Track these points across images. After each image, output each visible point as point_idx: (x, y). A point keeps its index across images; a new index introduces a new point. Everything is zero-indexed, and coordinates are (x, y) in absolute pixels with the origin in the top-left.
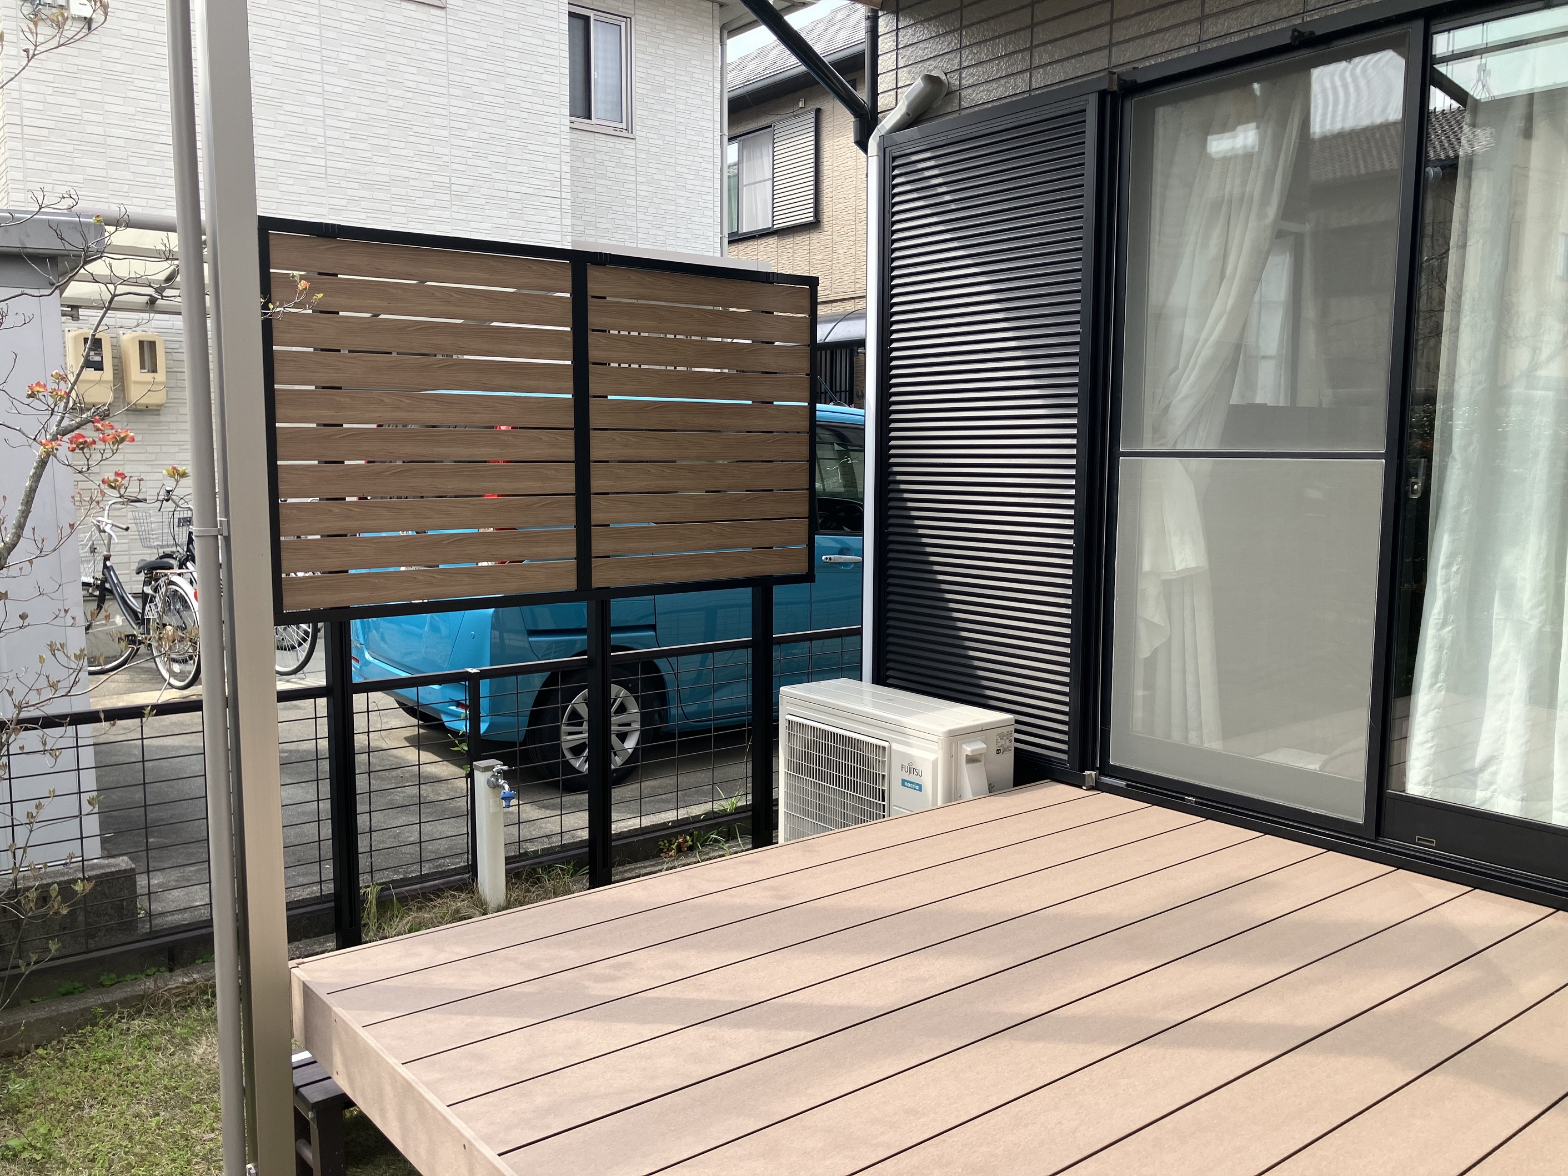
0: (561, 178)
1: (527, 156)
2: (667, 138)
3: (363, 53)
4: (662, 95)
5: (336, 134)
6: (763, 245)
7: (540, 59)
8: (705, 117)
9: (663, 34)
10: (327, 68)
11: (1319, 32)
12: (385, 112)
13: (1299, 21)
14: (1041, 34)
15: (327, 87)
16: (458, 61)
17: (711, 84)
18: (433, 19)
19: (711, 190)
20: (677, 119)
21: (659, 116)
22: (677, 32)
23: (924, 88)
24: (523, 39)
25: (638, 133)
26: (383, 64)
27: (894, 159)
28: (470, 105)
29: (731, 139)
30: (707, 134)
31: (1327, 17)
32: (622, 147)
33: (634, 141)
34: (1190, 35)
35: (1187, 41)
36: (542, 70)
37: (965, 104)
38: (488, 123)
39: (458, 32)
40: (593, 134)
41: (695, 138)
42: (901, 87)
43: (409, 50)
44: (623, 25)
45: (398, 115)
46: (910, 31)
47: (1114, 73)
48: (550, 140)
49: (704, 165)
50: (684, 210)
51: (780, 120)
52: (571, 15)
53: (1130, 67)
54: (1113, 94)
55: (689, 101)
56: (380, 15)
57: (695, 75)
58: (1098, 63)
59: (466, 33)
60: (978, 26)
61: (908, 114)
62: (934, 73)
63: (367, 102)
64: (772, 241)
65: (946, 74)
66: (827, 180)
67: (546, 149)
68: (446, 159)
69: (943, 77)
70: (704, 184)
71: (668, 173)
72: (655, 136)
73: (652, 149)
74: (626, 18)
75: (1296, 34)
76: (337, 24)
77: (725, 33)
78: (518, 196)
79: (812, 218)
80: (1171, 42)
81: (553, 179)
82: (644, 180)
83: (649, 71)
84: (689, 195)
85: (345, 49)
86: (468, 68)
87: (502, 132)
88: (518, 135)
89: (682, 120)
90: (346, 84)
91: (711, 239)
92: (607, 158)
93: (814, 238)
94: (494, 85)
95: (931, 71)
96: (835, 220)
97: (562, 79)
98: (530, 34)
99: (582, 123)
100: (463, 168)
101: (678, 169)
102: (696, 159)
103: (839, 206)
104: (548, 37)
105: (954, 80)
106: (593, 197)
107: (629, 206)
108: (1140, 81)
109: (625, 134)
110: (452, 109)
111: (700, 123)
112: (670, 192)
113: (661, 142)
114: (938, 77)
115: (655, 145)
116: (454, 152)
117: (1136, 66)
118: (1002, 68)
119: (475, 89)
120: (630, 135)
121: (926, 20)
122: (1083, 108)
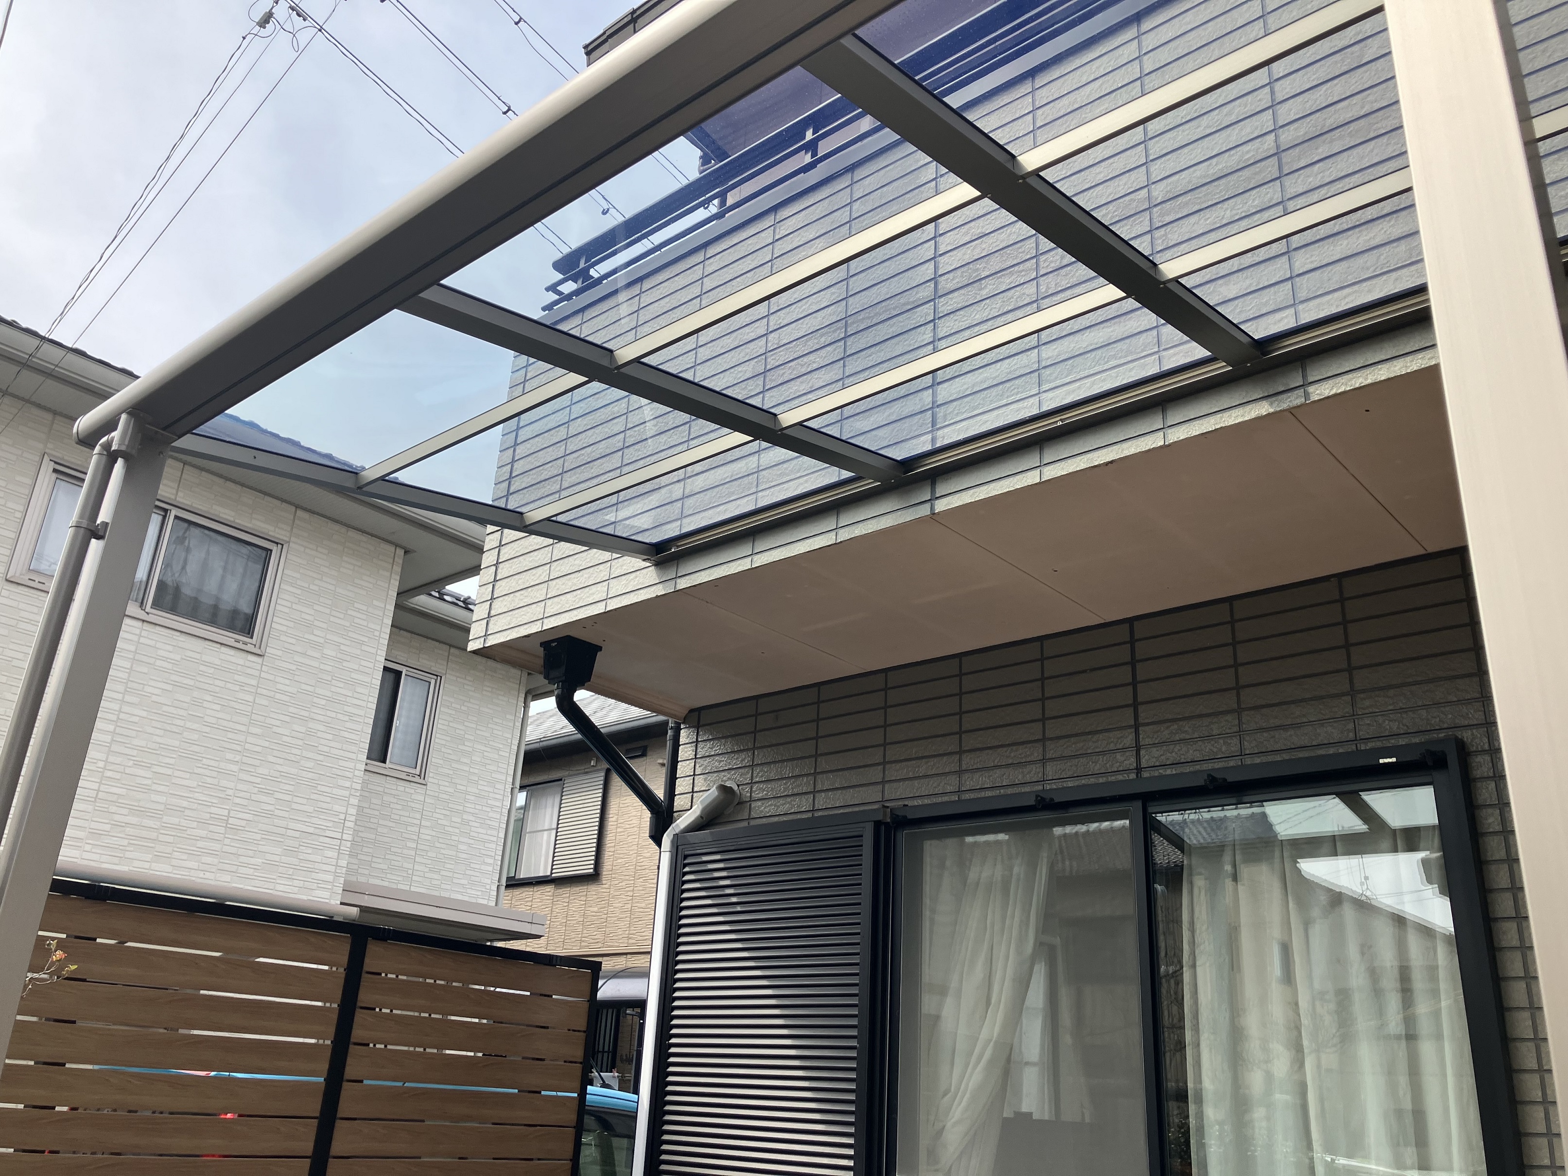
0: (345, 820)
1: (314, 796)
2: (459, 787)
3: (169, 687)
4: (460, 747)
5: (118, 760)
6: (539, 893)
7: (346, 708)
8: (499, 769)
9: (471, 693)
10: (128, 698)
11: (1057, 800)
12: (177, 743)
13: (1041, 788)
14: (824, 764)
15: (122, 716)
16: (265, 702)
17: (509, 741)
18: (248, 664)
19: (495, 839)
20: (472, 770)
21: (455, 765)
22: (484, 693)
23: (717, 797)
24: (333, 688)
25: (430, 780)
26: (188, 699)
27: (686, 857)
28: (267, 744)
29: (522, 788)
30: (498, 786)
31: (1064, 788)
32: (412, 791)
33: (425, 787)
34: (950, 784)
35: (949, 789)
36: (346, 718)
37: (753, 815)
38: (281, 761)
39: (271, 677)
40: (385, 777)
41: (486, 789)
42: (697, 792)
43: (218, 689)
44: (433, 682)
45: (190, 747)
46: (709, 745)
47: (888, 807)
48: (341, 782)
49: (491, 814)
50: (464, 856)
51: (571, 776)
52: (386, 669)
53: (901, 803)
54: (886, 824)
55: (486, 754)
56: (198, 656)
57: (495, 732)
58: (872, 795)
59: (278, 679)
60: (769, 749)
61: (702, 817)
62: (728, 784)
63: (161, 732)
64: (549, 889)
65: (738, 786)
66: (611, 835)
67: (335, 791)
68: (230, 792)
69: (735, 788)
70: (489, 832)
71: (454, 819)
72: (447, 784)
73: (441, 796)
74: (437, 676)
75: (1039, 798)
76: (152, 661)
77: (530, 697)
78: (297, 834)
79: (592, 871)
80: (935, 787)
81: (336, 820)
82: (428, 824)
83: (451, 724)
84: (472, 842)
85: (152, 683)
86: (272, 710)
87: (294, 771)
88: (310, 775)
89: (476, 771)
90: (144, 714)
91: (488, 887)
92: (395, 801)
93: (592, 890)
94: (296, 727)
95: (725, 781)
96: (614, 874)
97: (365, 728)
98: (342, 685)
99: (376, 766)
100: (245, 802)
101: (465, 817)
102: (484, 808)
103: (619, 861)
104: (359, 690)
105: (746, 792)
106: (373, 836)
107: (410, 848)
108: (910, 817)
109: (417, 779)
110: (247, 746)
111: (493, 775)
112: (453, 838)
113: (451, 790)
114: (731, 787)
115: (446, 792)
116: (240, 786)
117: (906, 803)
118: (790, 787)
119: (275, 729)
120: (421, 781)
121: (723, 738)
122: (860, 833)
